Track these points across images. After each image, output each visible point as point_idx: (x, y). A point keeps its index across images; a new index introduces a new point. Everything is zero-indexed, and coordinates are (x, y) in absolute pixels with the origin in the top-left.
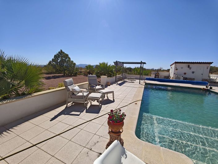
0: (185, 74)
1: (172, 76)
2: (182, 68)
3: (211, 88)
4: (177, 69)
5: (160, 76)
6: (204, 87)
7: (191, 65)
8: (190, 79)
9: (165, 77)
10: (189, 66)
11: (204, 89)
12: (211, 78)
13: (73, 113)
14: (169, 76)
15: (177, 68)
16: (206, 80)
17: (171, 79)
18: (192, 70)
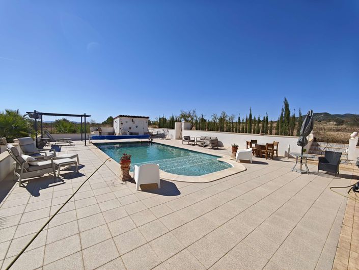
0: (130, 128)
1: (118, 132)
2: (127, 122)
3: (152, 140)
4: (122, 124)
5: (102, 133)
6: (147, 140)
7: (134, 119)
8: (135, 133)
9: (109, 134)
10: (132, 120)
11: (147, 142)
12: (149, 131)
13: (50, 185)
14: (114, 133)
15: (122, 122)
16: (147, 133)
17: (117, 135)
18: (136, 124)
